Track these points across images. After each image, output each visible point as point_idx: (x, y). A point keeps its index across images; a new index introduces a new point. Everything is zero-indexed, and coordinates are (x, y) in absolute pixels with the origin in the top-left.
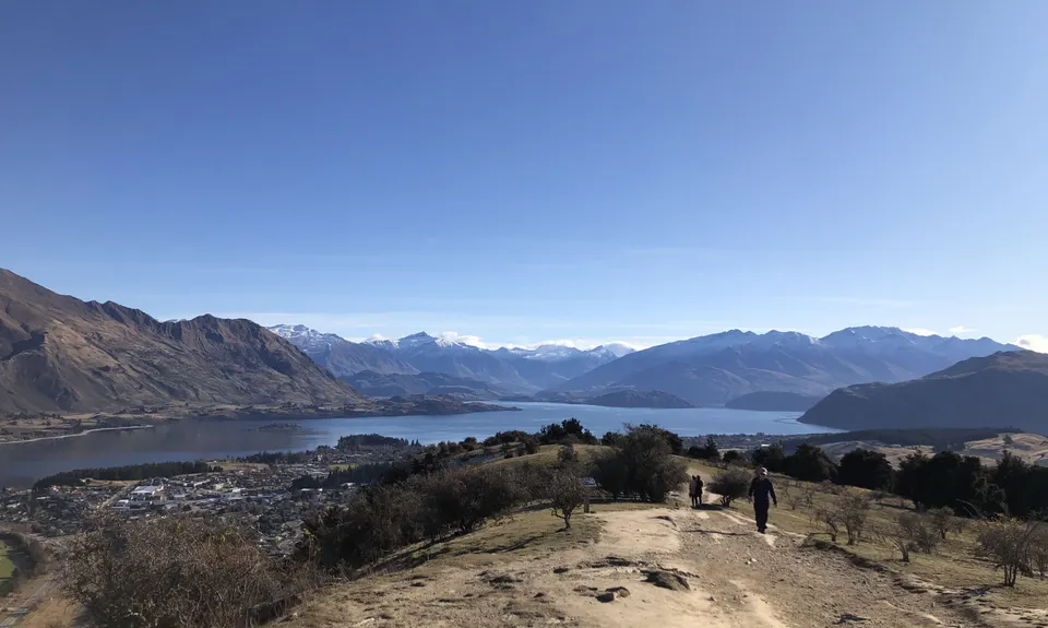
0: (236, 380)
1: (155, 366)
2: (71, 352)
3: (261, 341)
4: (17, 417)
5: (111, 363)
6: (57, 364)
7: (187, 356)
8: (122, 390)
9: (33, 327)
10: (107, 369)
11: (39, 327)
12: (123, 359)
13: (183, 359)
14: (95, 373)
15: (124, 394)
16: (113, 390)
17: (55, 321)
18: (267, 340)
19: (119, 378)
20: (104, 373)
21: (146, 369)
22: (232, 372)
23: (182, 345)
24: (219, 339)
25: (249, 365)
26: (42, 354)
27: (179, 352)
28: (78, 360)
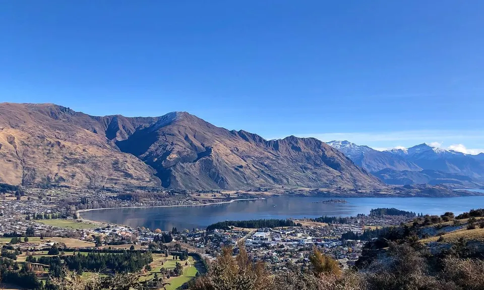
0: (309, 173)
1: (266, 166)
2: (224, 157)
3: (322, 150)
4: (200, 192)
5: (243, 164)
6: (218, 164)
7: (282, 160)
8: (249, 178)
9: (206, 144)
10: (241, 167)
11: (209, 145)
12: (249, 161)
13: (280, 162)
14: (236, 169)
15: (250, 181)
16: (245, 178)
17: (216, 141)
18: (326, 150)
19: (248, 172)
20: (240, 169)
21: (260, 167)
22: (306, 169)
23: (279, 153)
24: (298, 149)
25: (316, 165)
26: (211, 159)
27: (277, 157)
28: (227, 162)
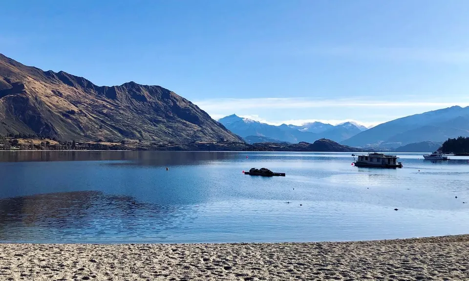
0: (162, 126)
1: (106, 115)
2: (44, 99)
3: (173, 101)
5: (76, 109)
6: (37, 106)
7: (124, 110)
8: (88, 129)
9: (13, 80)
10: (73, 112)
11: (18, 81)
12: (81, 107)
13: (122, 112)
14: (64, 115)
15: (90, 132)
16: (80, 127)
17: (28, 77)
18: (177, 100)
19: (83, 120)
20: (71, 116)
21: (99, 116)
22: (159, 122)
23: (117, 102)
24: (142, 99)
25: (167, 117)
26: (24, 96)
27: (117, 107)
28: (49, 104)
